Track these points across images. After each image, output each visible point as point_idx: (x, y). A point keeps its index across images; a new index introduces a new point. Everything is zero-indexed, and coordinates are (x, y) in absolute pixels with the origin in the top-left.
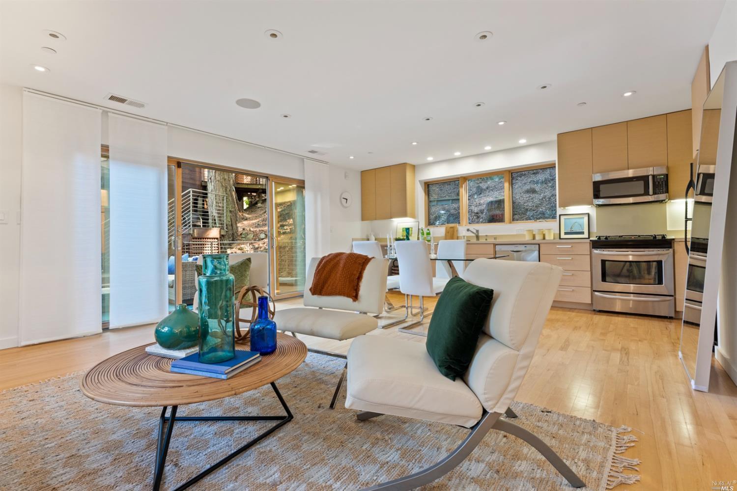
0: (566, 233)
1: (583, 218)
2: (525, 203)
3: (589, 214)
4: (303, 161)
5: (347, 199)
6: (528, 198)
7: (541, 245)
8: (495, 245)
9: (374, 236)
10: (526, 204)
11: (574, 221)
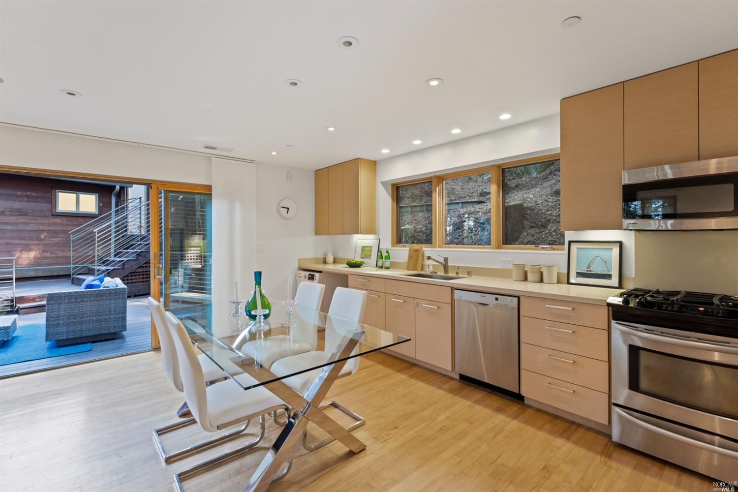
0: (580, 274)
1: (612, 249)
2: (547, 210)
3: (621, 244)
4: (211, 160)
5: (288, 209)
6: (555, 203)
7: (522, 299)
8: (453, 289)
9: (332, 254)
10: (549, 212)
11: (594, 253)
